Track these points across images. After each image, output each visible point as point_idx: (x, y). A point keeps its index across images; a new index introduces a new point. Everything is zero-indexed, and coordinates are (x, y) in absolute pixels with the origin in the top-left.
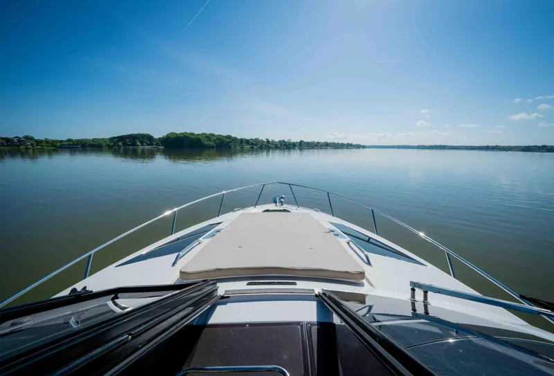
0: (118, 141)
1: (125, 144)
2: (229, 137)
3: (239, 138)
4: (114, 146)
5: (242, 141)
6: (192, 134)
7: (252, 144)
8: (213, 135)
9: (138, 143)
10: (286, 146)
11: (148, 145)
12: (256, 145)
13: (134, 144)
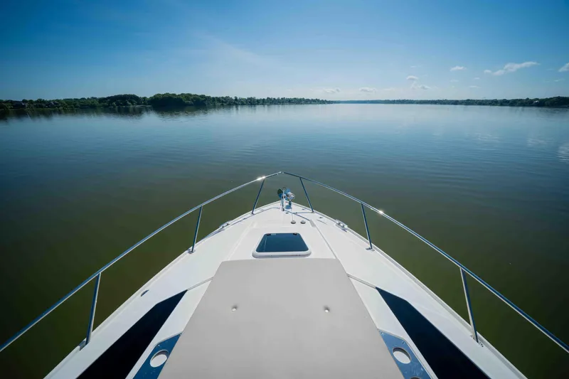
0: (111, 102)
1: (118, 104)
2: (203, 96)
3: (212, 96)
4: (109, 106)
5: (213, 98)
6: (174, 95)
7: (223, 102)
8: (190, 95)
9: (128, 103)
10: (252, 102)
11: (138, 104)
12: (226, 102)
13: (126, 104)
